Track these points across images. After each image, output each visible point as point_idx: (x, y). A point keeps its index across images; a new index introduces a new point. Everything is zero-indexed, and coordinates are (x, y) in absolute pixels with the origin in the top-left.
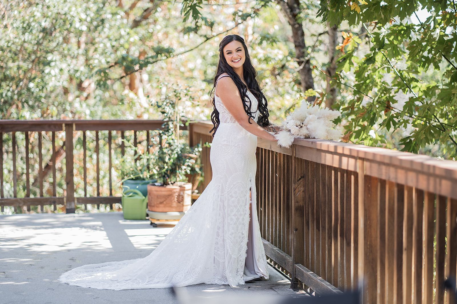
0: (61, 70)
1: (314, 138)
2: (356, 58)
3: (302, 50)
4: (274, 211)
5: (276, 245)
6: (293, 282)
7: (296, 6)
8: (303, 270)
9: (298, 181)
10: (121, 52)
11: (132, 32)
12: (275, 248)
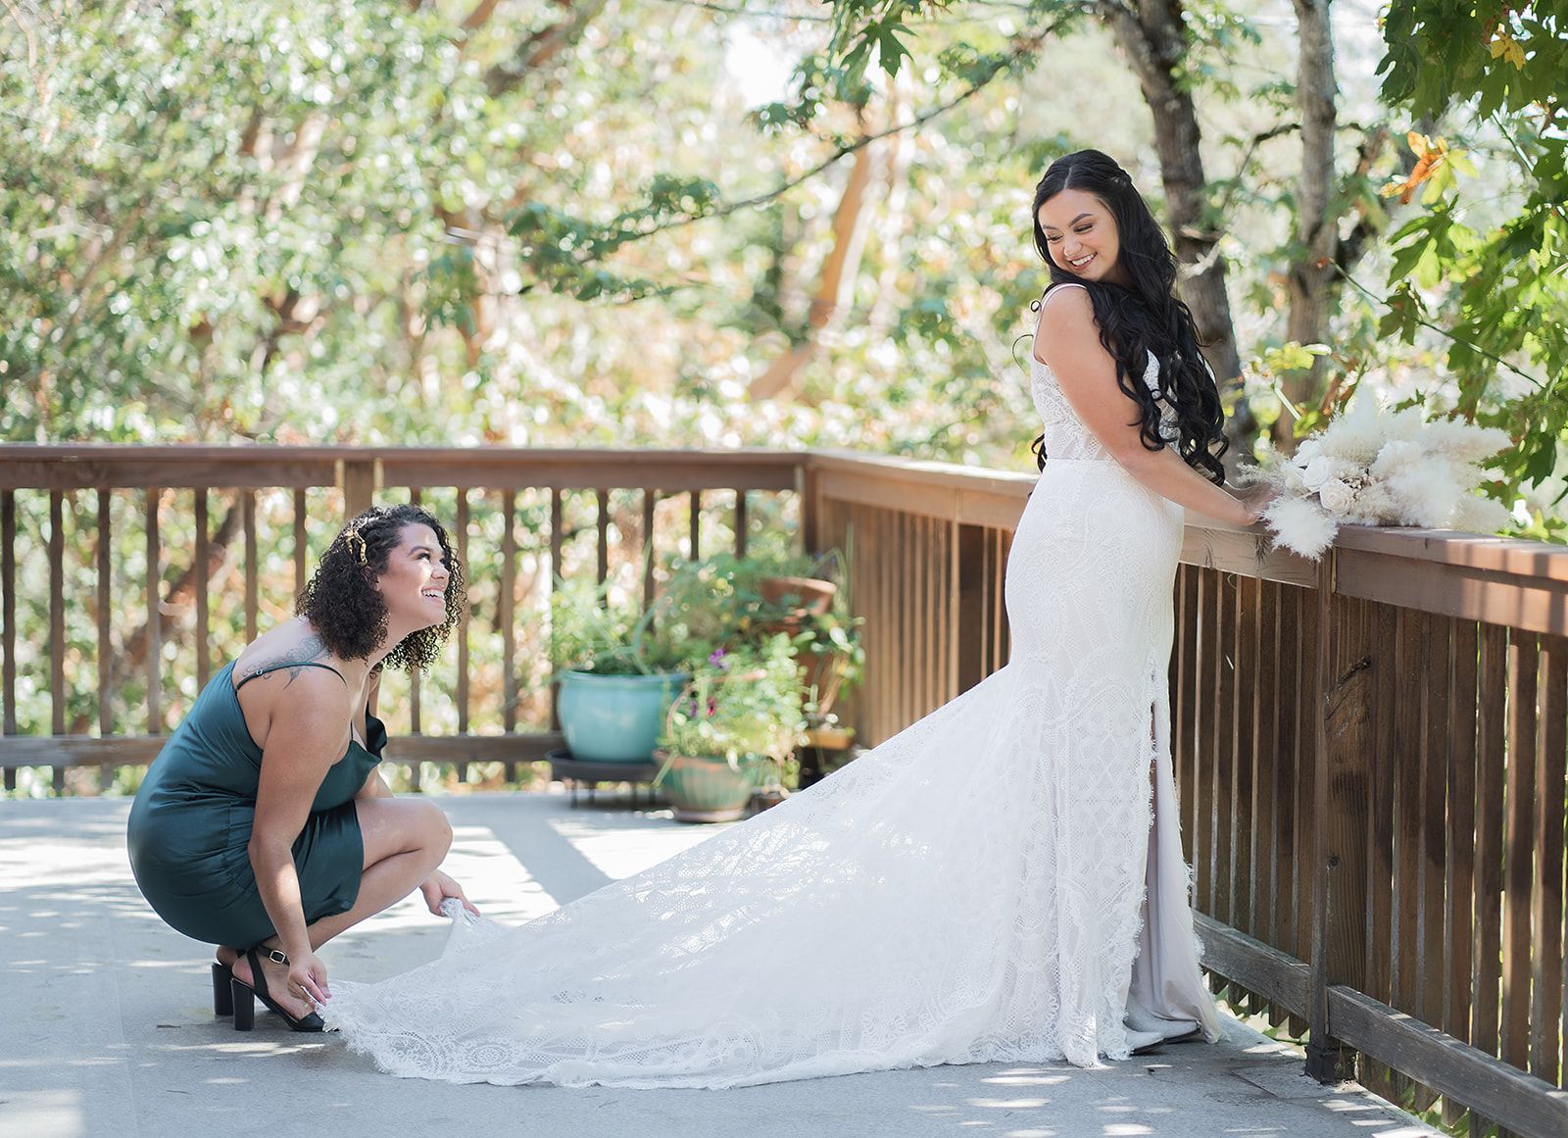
0: (231, 252)
1: (1417, 526)
2: (1462, 233)
3: (1191, 196)
4: (1215, 794)
5: (1222, 918)
6: (1318, 1052)
7: (1170, 29)
8: (1367, 1007)
9: (1344, 681)
10: (454, 187)
11: (493, 107)
12: (1223, 929)
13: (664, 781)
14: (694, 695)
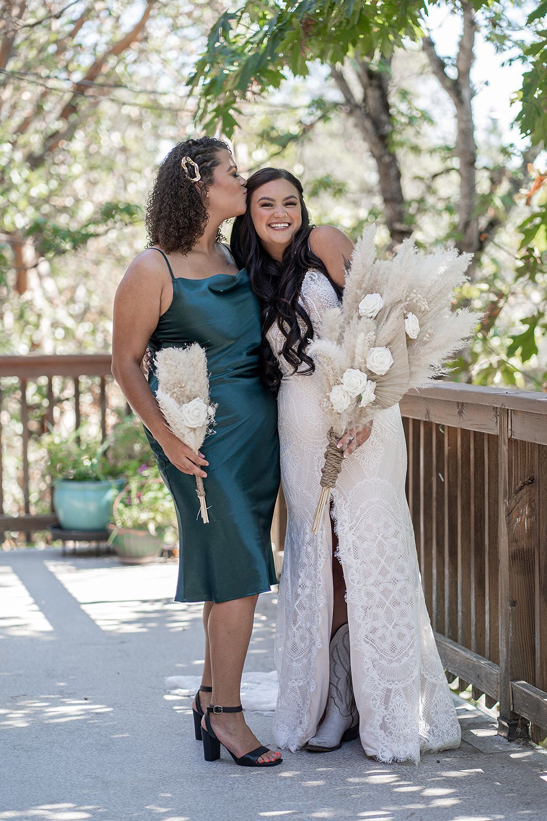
3: (398, 208)
6: (507, 722)
7: (384, 118)
9: (517, 492)
10: (12, 218)
11: (32, 176)
13: (114, 542)
14: (129, 492)
